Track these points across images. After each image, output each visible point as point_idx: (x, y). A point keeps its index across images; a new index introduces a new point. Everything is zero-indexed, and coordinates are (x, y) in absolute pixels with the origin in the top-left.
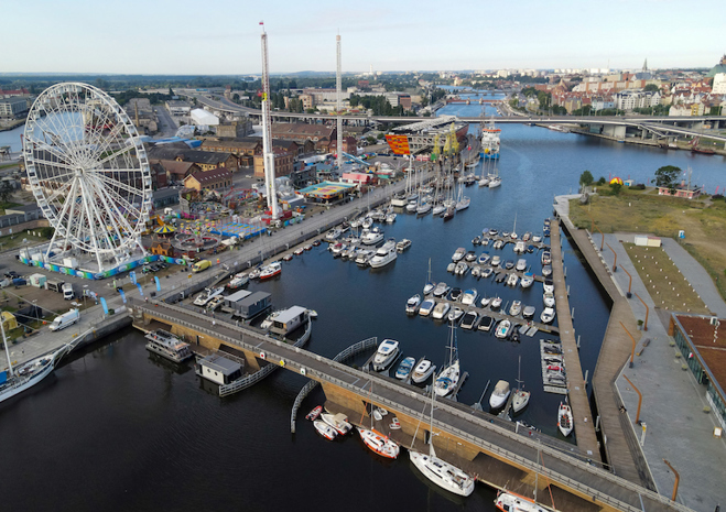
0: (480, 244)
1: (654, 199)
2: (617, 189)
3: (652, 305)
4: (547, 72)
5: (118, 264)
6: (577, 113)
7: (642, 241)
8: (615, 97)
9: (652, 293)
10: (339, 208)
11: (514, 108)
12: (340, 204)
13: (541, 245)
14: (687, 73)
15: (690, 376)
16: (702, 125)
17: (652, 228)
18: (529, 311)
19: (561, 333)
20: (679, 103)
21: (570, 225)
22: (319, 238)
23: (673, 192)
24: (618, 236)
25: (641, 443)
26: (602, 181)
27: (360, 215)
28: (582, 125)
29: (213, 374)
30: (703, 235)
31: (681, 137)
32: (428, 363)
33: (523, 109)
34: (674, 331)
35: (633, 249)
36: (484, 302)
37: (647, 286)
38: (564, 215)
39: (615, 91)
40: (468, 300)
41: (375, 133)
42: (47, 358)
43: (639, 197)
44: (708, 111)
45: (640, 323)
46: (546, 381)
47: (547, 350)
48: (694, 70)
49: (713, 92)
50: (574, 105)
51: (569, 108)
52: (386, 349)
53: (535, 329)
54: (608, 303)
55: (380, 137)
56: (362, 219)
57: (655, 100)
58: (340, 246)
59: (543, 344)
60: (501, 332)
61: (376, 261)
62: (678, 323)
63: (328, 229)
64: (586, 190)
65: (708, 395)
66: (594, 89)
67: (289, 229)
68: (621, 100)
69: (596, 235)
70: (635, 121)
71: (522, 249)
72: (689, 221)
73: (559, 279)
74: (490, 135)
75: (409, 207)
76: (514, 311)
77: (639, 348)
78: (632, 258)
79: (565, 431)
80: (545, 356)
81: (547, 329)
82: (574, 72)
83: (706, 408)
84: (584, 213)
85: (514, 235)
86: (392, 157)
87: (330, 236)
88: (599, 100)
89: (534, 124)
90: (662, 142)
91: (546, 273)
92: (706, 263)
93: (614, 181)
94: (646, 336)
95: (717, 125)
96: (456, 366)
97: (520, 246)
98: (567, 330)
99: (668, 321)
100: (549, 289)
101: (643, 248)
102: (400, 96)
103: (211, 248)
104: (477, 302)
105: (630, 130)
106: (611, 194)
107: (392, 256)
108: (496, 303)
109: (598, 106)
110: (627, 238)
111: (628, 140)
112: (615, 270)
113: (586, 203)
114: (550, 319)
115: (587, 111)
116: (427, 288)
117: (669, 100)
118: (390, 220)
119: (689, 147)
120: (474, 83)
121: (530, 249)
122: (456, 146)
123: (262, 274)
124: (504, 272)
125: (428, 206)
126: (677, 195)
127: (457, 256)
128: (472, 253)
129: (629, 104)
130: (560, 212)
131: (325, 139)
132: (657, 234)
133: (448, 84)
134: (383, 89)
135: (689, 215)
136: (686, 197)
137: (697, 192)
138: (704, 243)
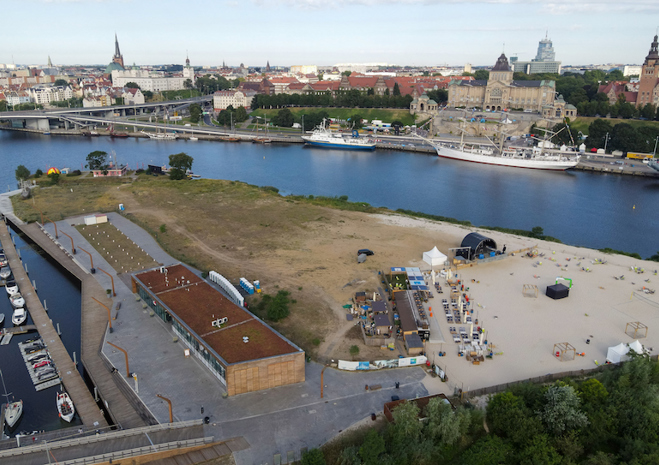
1: (91, 181)
2: (56, 179)
3: (114, 273)
7: (91, 220)
8: (29, 92)
9: (111, 262)
14: (89, 70)
15: (158, 320)
16: (112, 114)
17: (97, 207)
19: (39, 328)
20: (89, 95)
21: (18, 221)
23: (106, 173)
24: (69, 221)
25: (136, 391)
26: (39, 173)
28: (2, 120)
30: (137, 204)
31: (99, 125)
34: (137, 288)
35: (86, 231)
37: (106, 258)
38: (10, 214)
39: (26, 86)
43: (78, 182)
44: (114, 101)
45: (109, 291)
46: (35, 381)
47: (28, 351)
48: (94, 67)
49: (114, 86)
53: (9, 336)
57: (68, 94)
59: (22, 347)
62: (138, 281)
64: (26, 184)
65: (173, 328)
66: (5, 84)
68: (35, 95)
69: (48, 225)
70: (55, 114)
72: (124, 195)
73: (20, 276)
77: (113, 314)
78: (86, 237)
79: (67, 418)
80: (27, 357)
81: (23, 330)
83: (174, 339)
84: (30, 206)
88: (14, 95)
90: (85, 131)
91: (5, 275)
92: (144, 226)
93: (51, 171)
94: (116, 301)
95: (124, 113)
98: (44, 323)
99: (130, 282)
100: (12, 291)
101: (93, 226)
105: (52, 122)
106: (51, 184)
109: (13, 101)
110: (77, 221)
111: (54, 132)
112: (75, 252)
113: (29, 197)
114: (22, 319)
117: (80, 93)
119: (108, 133)
126: (109, 175)
129: (44, 98)
132: (102, 212)
135: (123, 190)
136: (116, 175)
137: (124, 170)
138: (140, 211)
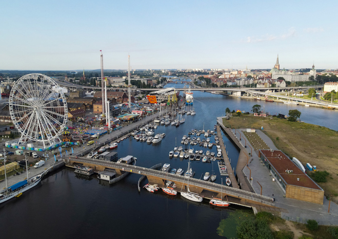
0: (191, 134)
1: (253, 117)
2: (239, 114)
3: (253, 149)
4: (208, 70)
5: (51, 145)
6: (222, 87)
7: (249, 130)
8: (236, 80)
9: (253, 146)
10: (134, 124)
11: (196, 85)
12: (134, 122)
13: (214, 134)
14: (263, 71)
15: (266, 167)
16: (268, 91)
17: (252, 127)
18: (213, 154)
19: (224, 159)
20: (260, 82)
21: (224, 127)
22: (129, 134)
23: (259, 115)
24: (241, 130)
25: (251, 184)
26: (234, 111)
27: (143, 126)
28: (224, 91)
29: (105, 177)
30: (269, 128)
31: (261, 95)
32: (181, 169)
33: (200, 85)
34: (260, 155)
35: (246, 134)
36: (196, 152)
37: (251, 144)
38: (221, 123)
39: (236, 78)
40: (191, 151)
41: (141, 96)
42: (39, 176)
43: (247, 117)
44: (271, 85)
45: (250, 154)
46: (221, 173)
47: (220, 164)
48: (266, 70)
49: (272, 78)
50: (220, 83)
51: (218, 84)
52: (166, 166)
53: (215, 159)
54: (239, 150)
55: (143, 97)
56: (144, 127)
57: (251, 81)
58: (138, 136)
59: (219, 163)
60: (204, 160)
61: (154, 141)
62: (261, 152)
63: (132, 131)
64: (228, 114)
65: (271, 171)
66: (228, 77)
67: (116, 132)
68: (238, 82)
70: (244, 89)
71: (207, 135)
72: (265, 124)
73: (221, 143)
74: (189, 95)
75: (162, 122)
76: (207, 154)
77: (250, 161)
78: (246, 136)
79: (228, 184)
80: (219, 166)
81: (219, 158)
82: (219, 70)
83: (270, 174)
84: (228, 122)
85: (204, 131)
86: (150, 105)
87: (133, 134)
88: (230, 81)
89: (205, 91)
90: (255, 97)
91: (217, 142)
92: (270, 137)
93: (238, 111)
94: (251, 158)
95: (274, 91)
96: (191, 170)
97: (206, 134)
98: (226, 158)
99: (258, 153)
100: (218, 147)
101: (249, 133)
102: (147, 80)
103: (87, 138)
104: (194, 152)
105: (243, 93)
106: (237, 116)
107: (160, 139)
108: (201, 152)
109: (230, 84)
110: (244, 130)
111: (242, 97)
112: (241, 140)
113: (229, 119)
114: (220, 155)
115: (225, 86)
116: (175, 149)
117: (256, 81)
118: (155, 127)
119: (265, 99)
120: (177, 74)
121: (210, 135)
122: (176, 99)
123: (111, 147)
124: (202, 143)
125: (169, 122)
126: (260, 116)
127: (184, 138)
128: (190, 137)
129: (241, 83)
130: (219, 123)
131: (120, 98)
133: (166, 75)
134: (139, 77)
135: (265, 122)
136: (263, 116)
137: (267, 115)
138: (270, 131)
